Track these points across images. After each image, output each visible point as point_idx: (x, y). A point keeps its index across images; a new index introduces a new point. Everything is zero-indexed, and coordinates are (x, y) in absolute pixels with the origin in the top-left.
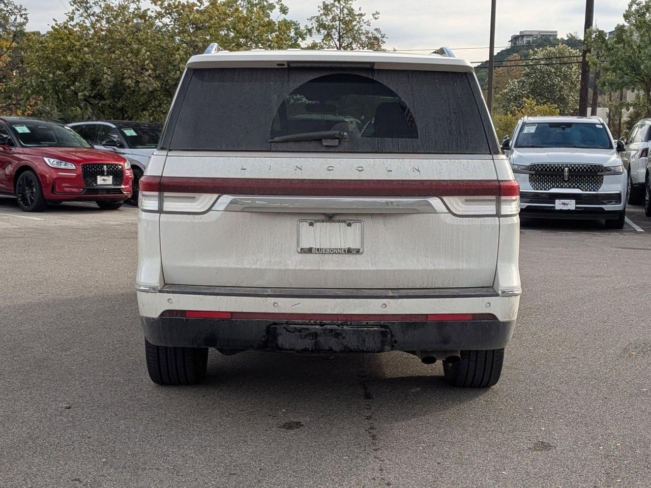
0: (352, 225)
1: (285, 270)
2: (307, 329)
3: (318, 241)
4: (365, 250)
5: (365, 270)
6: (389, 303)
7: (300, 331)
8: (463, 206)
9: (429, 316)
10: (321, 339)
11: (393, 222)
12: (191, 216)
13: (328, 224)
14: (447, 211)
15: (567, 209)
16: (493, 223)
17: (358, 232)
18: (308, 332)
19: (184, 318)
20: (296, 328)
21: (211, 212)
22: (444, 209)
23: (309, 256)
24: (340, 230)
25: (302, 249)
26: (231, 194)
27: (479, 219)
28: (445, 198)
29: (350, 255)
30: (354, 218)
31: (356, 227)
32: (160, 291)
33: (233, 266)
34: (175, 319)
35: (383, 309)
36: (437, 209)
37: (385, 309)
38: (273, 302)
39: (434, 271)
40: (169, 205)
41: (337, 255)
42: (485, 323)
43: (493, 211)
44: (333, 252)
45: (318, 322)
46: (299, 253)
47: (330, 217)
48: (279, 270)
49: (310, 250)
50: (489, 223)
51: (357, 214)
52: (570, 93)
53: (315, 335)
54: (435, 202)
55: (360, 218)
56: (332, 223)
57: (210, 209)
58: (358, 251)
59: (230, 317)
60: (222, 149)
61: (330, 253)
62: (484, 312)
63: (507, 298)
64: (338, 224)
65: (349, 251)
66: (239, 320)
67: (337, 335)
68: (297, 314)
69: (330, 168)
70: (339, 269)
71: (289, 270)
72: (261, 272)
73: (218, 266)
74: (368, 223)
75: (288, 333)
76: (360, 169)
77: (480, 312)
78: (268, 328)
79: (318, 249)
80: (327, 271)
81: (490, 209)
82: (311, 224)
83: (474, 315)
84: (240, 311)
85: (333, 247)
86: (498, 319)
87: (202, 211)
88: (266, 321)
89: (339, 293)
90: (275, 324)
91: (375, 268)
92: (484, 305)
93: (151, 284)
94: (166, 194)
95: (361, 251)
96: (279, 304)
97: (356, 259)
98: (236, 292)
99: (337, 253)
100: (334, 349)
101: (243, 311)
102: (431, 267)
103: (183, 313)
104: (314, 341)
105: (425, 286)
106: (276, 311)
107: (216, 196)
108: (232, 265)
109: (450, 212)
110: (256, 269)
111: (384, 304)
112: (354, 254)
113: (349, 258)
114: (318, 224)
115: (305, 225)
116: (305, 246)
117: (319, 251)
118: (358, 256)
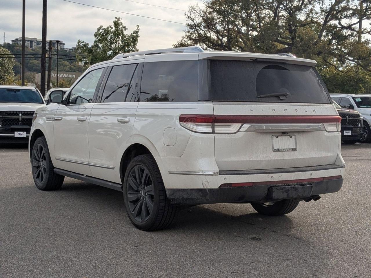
1: (271, 160)
2: (285, 188)
3: (280, 146)
4: (298, 149)
6: (313, 173)
7: (282, 189)
8: (329, 127)
9: (324, 178)
10: (290, 192)
11: (306, 135)
12: (229, 135)
13: (283, 137)
15: (21, 137)
17: (294, 140)
18: (285, 189)
19: (231, 187)
20: (280, 188)
21: (239, 132)
22: (324, 129)
23: (278, 153)
24: (288, 140)
25: (275, 149)
26: (249, 123)
28: (324, 124)
30: (292, 134)
31: (293, 137)
32: (220, 174)
33: (249, 160)
34: (227, 188)
35: (311, 176)
38: (271, 176)
40: (217, 130)
41: (288, 152)
42: (339, 180)
43: (336, 129)
45: (288, 184)
46: (273, 151)
47: (284, 133)
48: (268, 160)
49: (278, 150)
51: (293, 132)
52: (5, 74)
53: (288, 191)
55: (294, 134)
56: (285, 137)
57: (238, 131)
58: (296, 150)
59: (252, 185)
60: (238, 101)
61: (286, 151)
62: (339, 175)
65: (292, 150)
66: (256, 186)
67: (295, 190)
68: (280, 181)
69: (285, 110)
70: (290, 158)
71: (272, 160)
73: (242, 160)
74: (297, 136)
75: (277, 190)
76: (296, 110)
78: (269, 189)
79: (281, 149)
80: (286, 160)
82: (277, 137)
83: (336, 177)
84: (257, 181)
85: (287, 148)
86: (342, 178)
87: (235, 132)
88: (268, 186)
89: (290, 170)
90: (271, 187)
91: (302, 157)
92: (340, 171)
93: (215, 171)
94: (216, 124)
96: (274, 177)
97: (295, 153)
98: (249, 172)
99: (288, 151)
101: (259, 181)
103: (231, 184)
104: (287, 194)
106: (272, 180)
107: (240, 124)
109: (326, 130)
110: (258, 160)
111: (311, 174)
112: (294, 151)
113: (292, 153)
114: (279, 137)
115: (275, 138)
116: (276, 148)
117: (282, 150)
118: (295, 152)
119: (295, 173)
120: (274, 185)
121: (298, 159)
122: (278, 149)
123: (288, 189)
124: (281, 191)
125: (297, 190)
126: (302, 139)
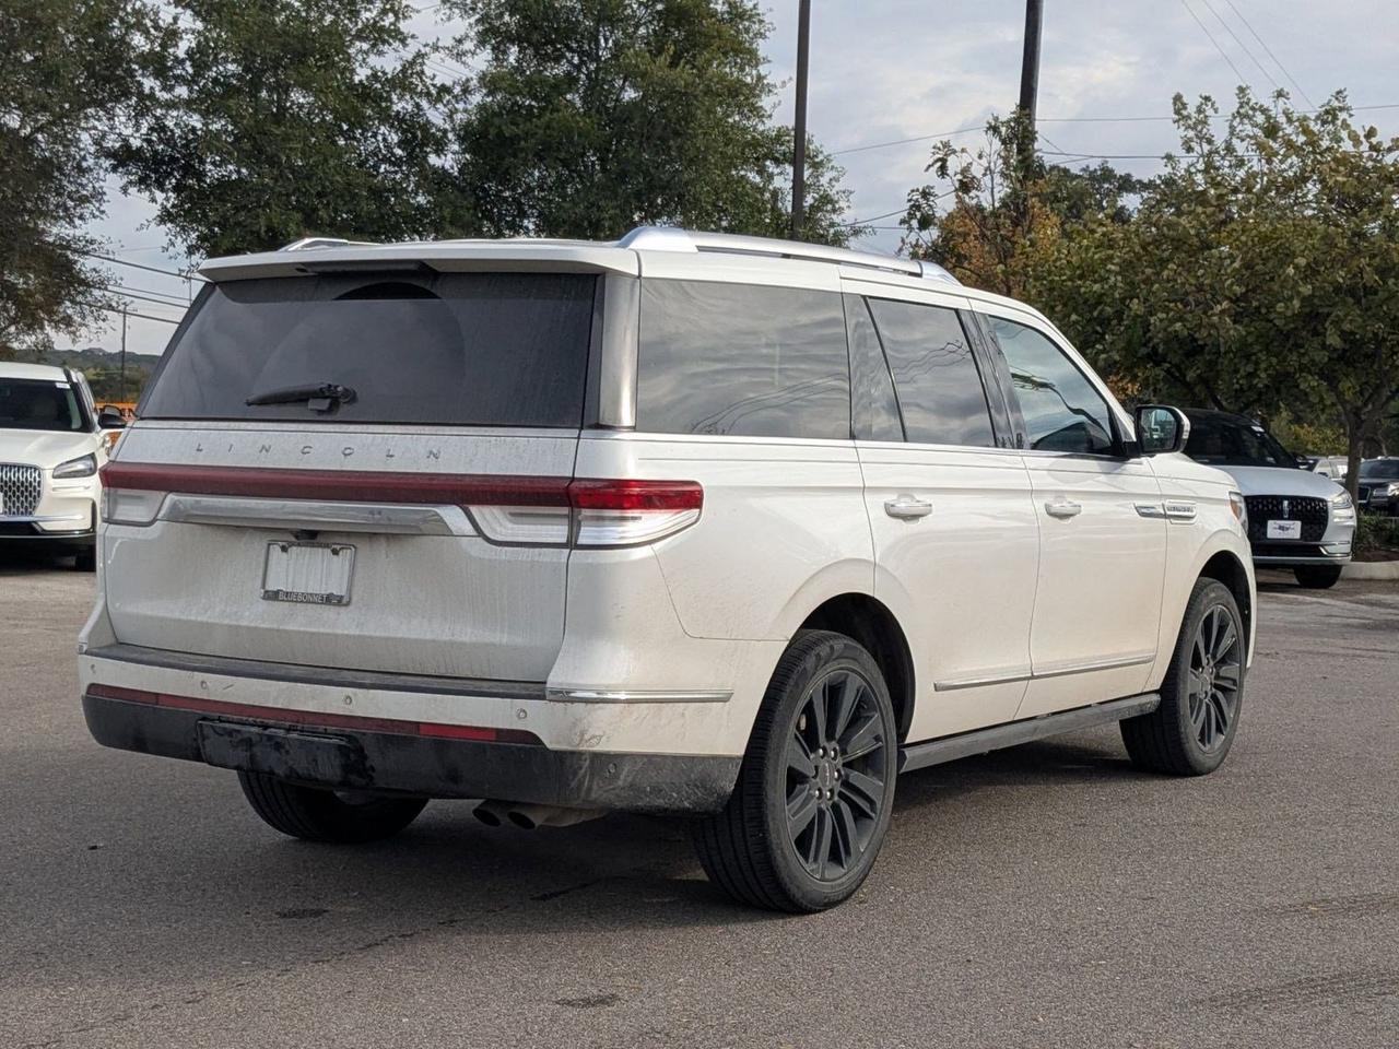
0: (341, 553)
2: (238, 731)
3: (290, 580)
4: (354, 599)
5: (342, 635)
6: (355, 695)
7: (230, 733)
8: (510, 525)
9: (421, 725)
10: (257, 750)
13: (309, 549)
14: (475, 533)
16: (555, 560)
17: (347, 566)
18: (240, 737)
19: (108, 699)
20: (224, 729)
21: (156, 521)
22: (468, 528)
23: (275, 605)
24: (323, 561)
25: (267, 592)
26: (177, 491)
27: (532, 550)
28: (474, 509)
29: (328, 607)
30: (344, 540)
31: (346, 555)
32: (86, 652)
34: (100, 699)
35: (347, 706)
36: (453, 528)
37: (350, 707)
38: (201, 680)
39: (452, 644)
41: (311, 605)
42: (519, 749)
43: (562, 536)
44: (307, 599)
45: (259, 720)
46: (262, 598)
47: (309, 536)
49: (276, 596)
50: (547, 559)
51: (349, 534)
53: (249, 743)
54: (452, 516)
55: (352, 541)
56: (315, 549)
57: (155, 518)
58: (340, 601)
59: (155, 702)
61: (303, 602)
62: (514, 727)
63: (561, 704)
64: (320, 550)
65: (328, 600)
66: (164, 708)
67: (278, 746)
68: (232, 704)
69: (306, 450)
72: (208, 628)
74: (364, 548)
76: (348, 451)
77: (507, 727)
79: (287, 593)
81: (557, 532)
82: (284, 549)
83: (498, 731)
84: (165, 693)
85: (310, 591)
86: (543, 744)
88: (195, 713)
92: (514, 713)
95: (344, 601)
96: (208, 684)
97: (337, 615)
99: (312, 602)
100: (276, 771)
101: (169, 693)
102: (446, 637)
103: (107, 690)
104: (248, 754)
105: (442, 672)
106: (204, 696)
107: (163, 493)
108: (177, 615)
109: (480, 533)
110: (202, 623)
111: (348, 697)
112: (334, 604)
113: (329, 612)
114: (294, 549)
115: (276, 550)
116: (272, 586)
117: (289, 597)
118: (342, 609)
119: (281, 683)
120: (213, 714)
121: (336, 636)
122: (277, 593)
123: (250, 739)
124: (227, 738)
125: (283, 747)
126: (381, 562)
